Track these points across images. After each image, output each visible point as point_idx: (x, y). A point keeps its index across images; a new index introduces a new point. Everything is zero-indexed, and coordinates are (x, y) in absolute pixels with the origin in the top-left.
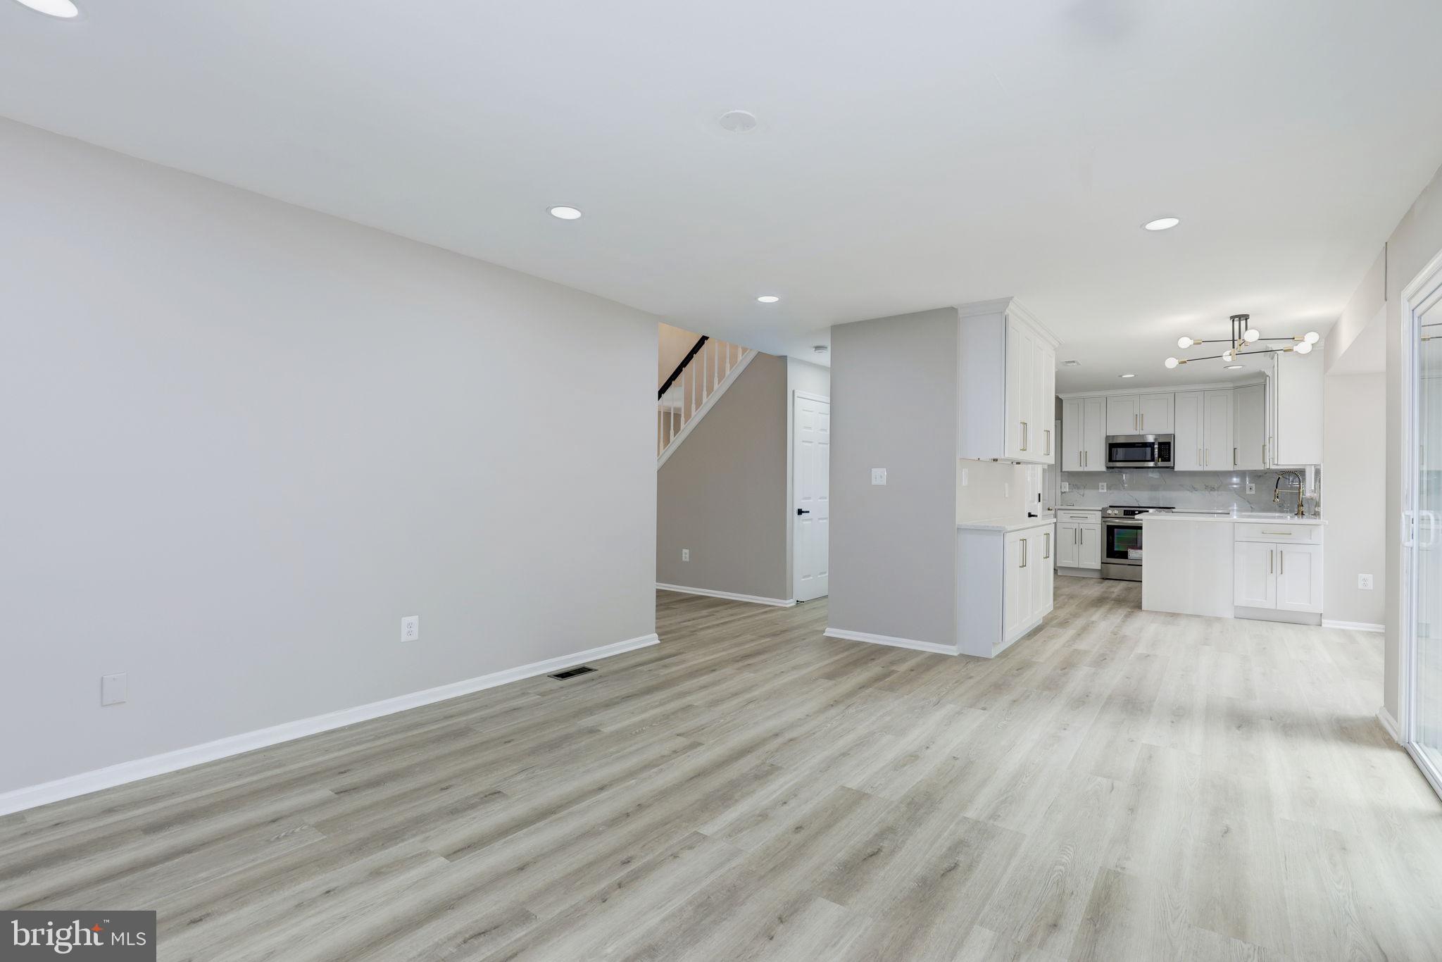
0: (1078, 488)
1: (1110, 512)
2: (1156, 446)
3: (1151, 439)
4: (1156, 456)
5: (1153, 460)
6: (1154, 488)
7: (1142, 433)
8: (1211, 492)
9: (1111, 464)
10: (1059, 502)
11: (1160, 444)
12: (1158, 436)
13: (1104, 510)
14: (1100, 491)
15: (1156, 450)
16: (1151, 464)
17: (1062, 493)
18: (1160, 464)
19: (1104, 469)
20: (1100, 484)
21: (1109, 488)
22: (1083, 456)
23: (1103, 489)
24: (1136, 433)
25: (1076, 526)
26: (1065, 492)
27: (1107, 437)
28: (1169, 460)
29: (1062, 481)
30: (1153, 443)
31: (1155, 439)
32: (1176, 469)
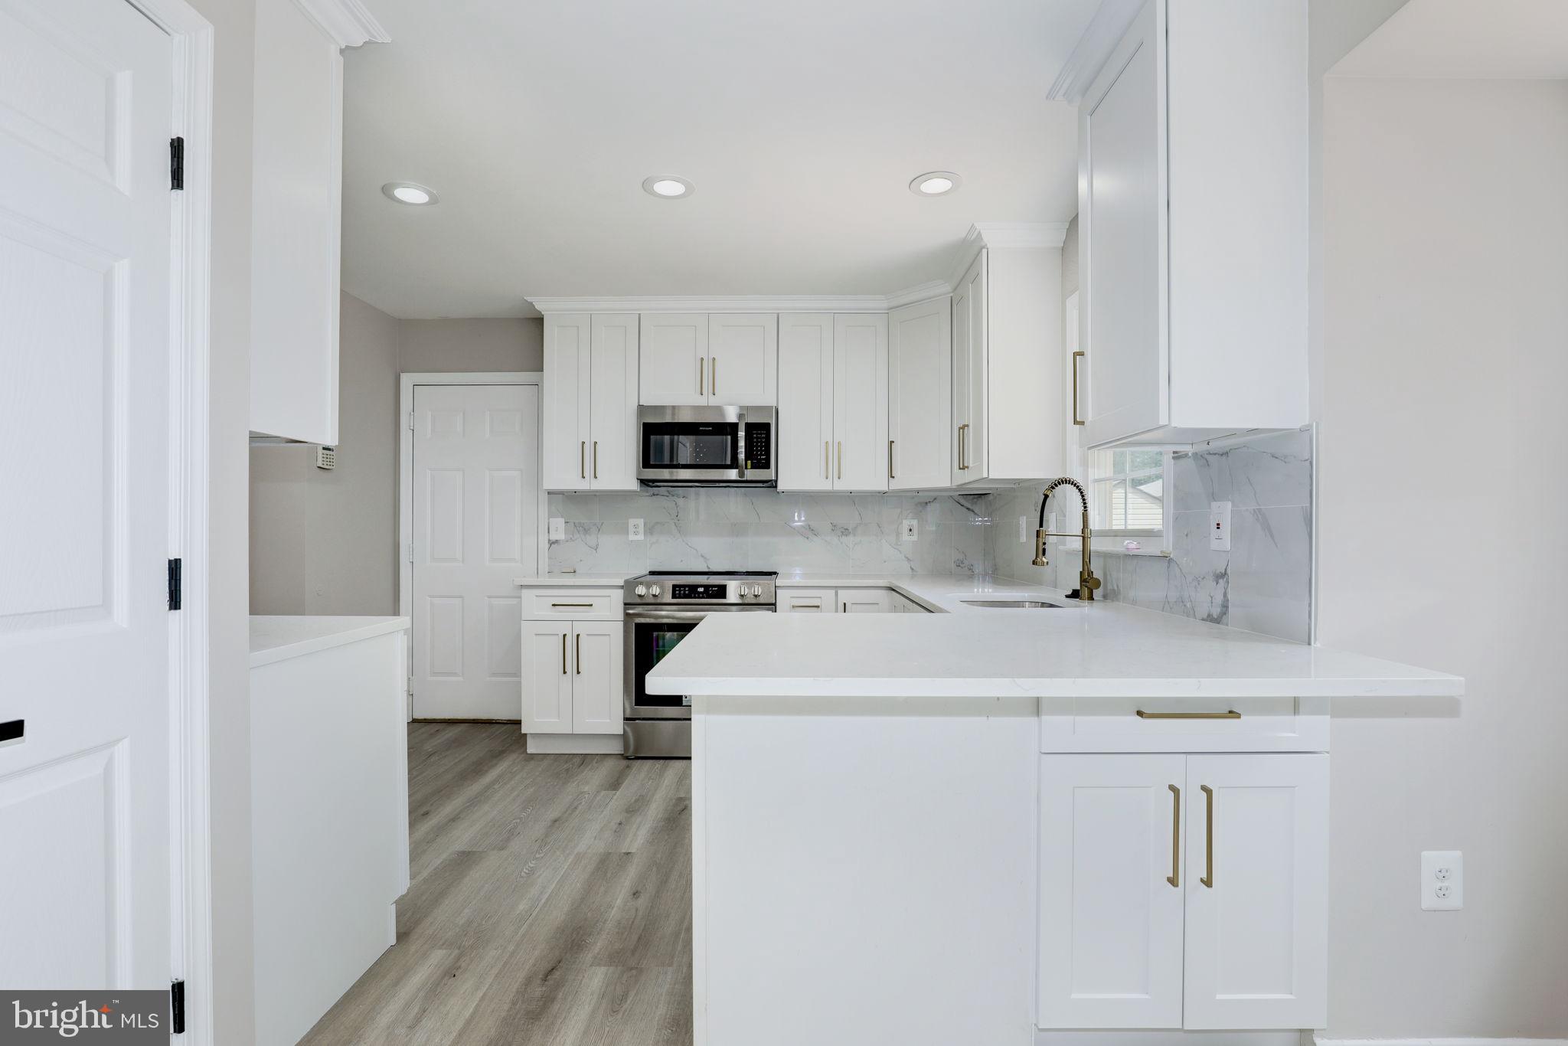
0: (586, 531)
1: (641, 590)
2: (742, 434)
3: (732, 418)
4: (742, 456)
5: (734, 464)
6: (737, 529)
7: (713, 401)
8: (844, 539)
9: (652, 474)
10: (544, 565)
11: (750, 427)
12: (743, 411)
13: (629, 586)
14: (632, 537)
15: (742, 443)
16: (733, 474)
17: (552, 543)
18: (751, 474)
19: (634, 485)
20: (632, 522)
21: (650, 530)
22: (588, 455)
23: (636, 533)
24: (702, 401)
25: (565, 628)
26: (556, 542)
27: (642, 409)
28: (767, 466)
29: (551, 515)
30: (734, 427)
31: (741, 416)
32: (781, 487)
